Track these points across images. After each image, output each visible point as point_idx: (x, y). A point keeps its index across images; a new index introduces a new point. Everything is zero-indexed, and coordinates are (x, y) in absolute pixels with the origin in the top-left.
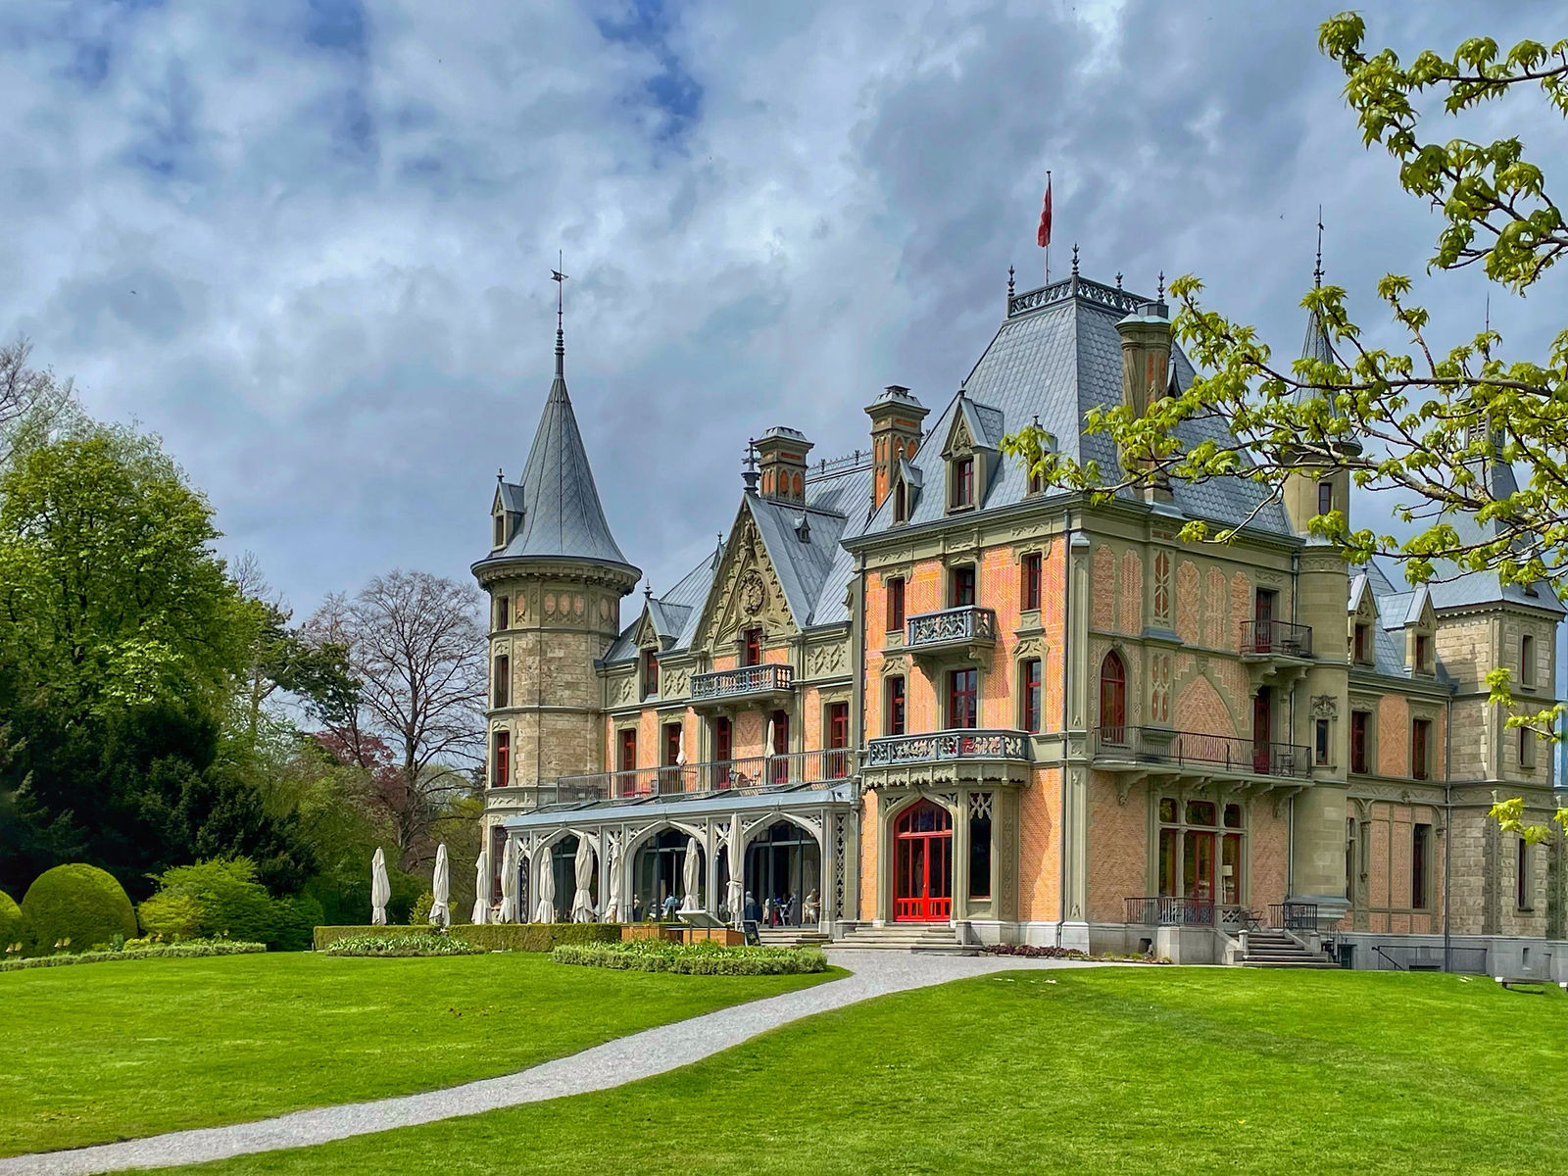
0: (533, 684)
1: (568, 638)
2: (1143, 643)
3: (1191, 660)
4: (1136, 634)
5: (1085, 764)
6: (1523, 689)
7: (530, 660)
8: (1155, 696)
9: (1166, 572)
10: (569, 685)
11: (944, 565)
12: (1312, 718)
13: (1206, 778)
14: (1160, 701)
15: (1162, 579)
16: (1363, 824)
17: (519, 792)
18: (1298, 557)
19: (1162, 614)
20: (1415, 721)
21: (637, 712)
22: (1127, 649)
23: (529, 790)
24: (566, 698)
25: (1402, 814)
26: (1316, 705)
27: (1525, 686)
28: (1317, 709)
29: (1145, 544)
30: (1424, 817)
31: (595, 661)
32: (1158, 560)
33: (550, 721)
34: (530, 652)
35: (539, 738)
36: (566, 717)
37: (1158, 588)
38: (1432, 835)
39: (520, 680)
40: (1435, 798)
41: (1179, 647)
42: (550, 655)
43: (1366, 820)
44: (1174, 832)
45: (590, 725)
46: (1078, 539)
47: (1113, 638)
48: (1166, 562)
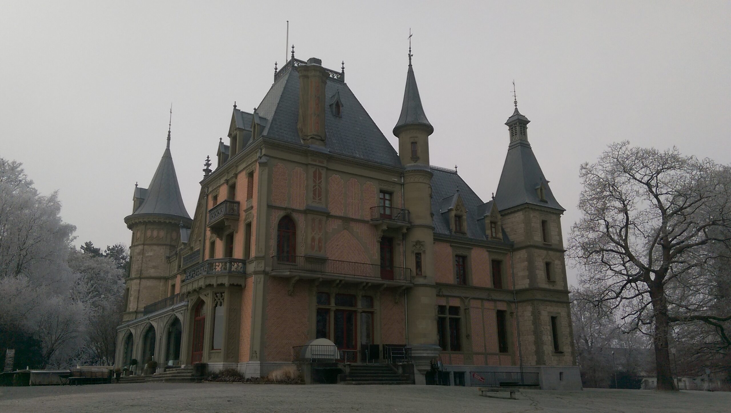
0: (139, 267)
1: (155, 248)
2: (305, 212)
3: (339, 222)
4: (303, 208)
5: (265, 273)
6: (544, 244)
7: (139, 257)
8: (313, 239)
9: (320, 178)
10: (154, 267)
11: (227, 185)
12: (413, 252)
13: (341, 281)
14: (317, 242)
15: (317, 182)
16: (465, 309)
17: (129, 313)
18: (404, 177)
19: (317, 198)
20: (492, 261)
21: (175, 276)
22: (295, 216)
23: (132, 312)
24: (152, 272)
25: (488, 305)
26: (414, 246)
27: (545, 243)
28: (414, 248)
29: (307, 165)
30: (502, 307)
31: (167, 256)
32: (315, 173)
33: (144, 282)
34: (139, 254)
35: (139, 290)
36: (151, 281)
37: (314, 186)
38: (508, 316)
39: (135, 266)
40: (509, 298)
41: (328, 215)
42: (147, 255)
43: (466, 308)
44: (329, 310)
45: (162, 284)
46: (264, 160)
47: (285, 209)
48: (320, 174)
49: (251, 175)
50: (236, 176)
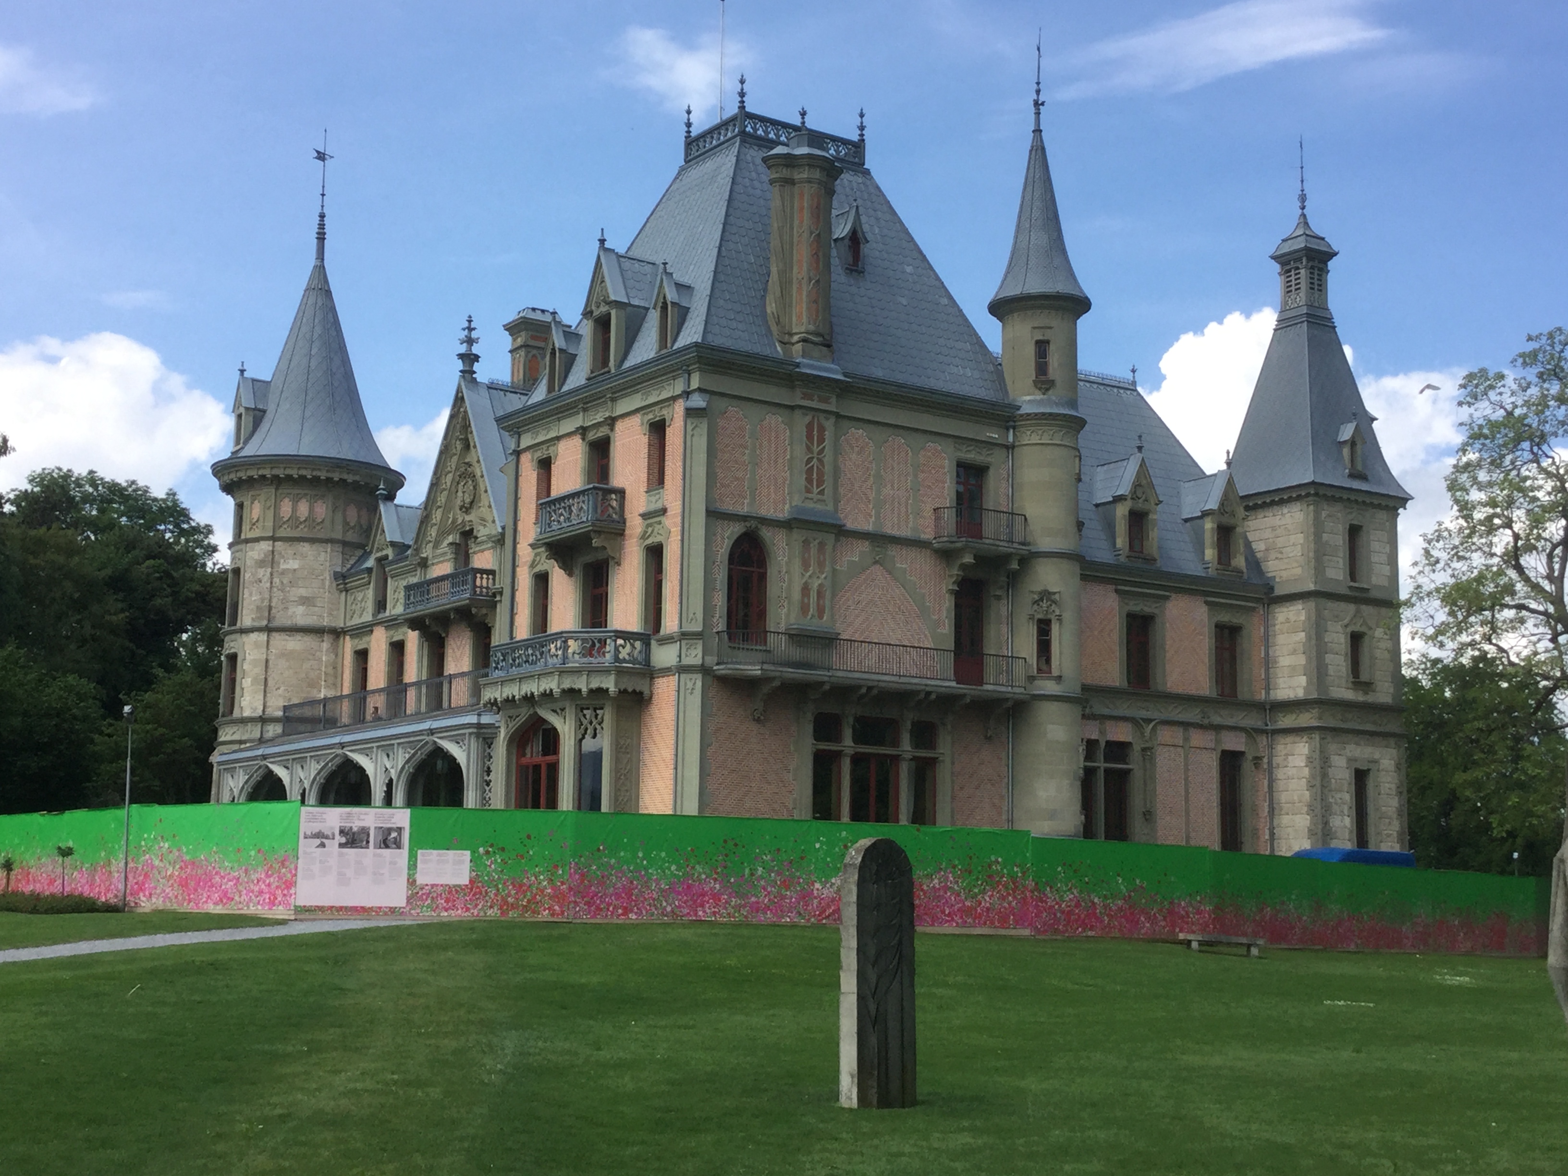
0: (263, 600)
1: (305, 548)
2: (788, 525)
3: (864, 546)
4: (784, 513)
5: (704, 670)
6: (1350, 588)
7: (261, 572)
8: (805, 589)
9: (821, 440)
10: (305, 601)
11: (583, 439)
12: (1032, 617)
13: (870, 688)
14: (813, 595)
15: (816, 449)
16: (1144, 750)
17: (244, 721)
18: (1014, 428)
19: (815, 491)
20: (1217, 626)
21: (366, 630)
22: (766, 533)
23: (251, 720)
24: (300, 615)
25: (1198, 738)
26: (1036, 602)
27: (1352, 584)
28: (1036, 607)
29: (792, 408)
30: (1234, 742)
31: (335, 573)
32: (810, 427)
33: (280, 641)
34: (261, 563)
35: (267, 661)
36: (298, 636)
37: (809, 460)
38: (1247, 766)
39: (251, 595)
40: (1252, 720)
41: (840, 532)
42: (283, 566)
43: (1147, 745)
44: (838, 755)
45: (325, 645)
46: (697, 401)
47: (745, 518)
48: (822, 429)
49: (658, 429)
50: (611, 422)
